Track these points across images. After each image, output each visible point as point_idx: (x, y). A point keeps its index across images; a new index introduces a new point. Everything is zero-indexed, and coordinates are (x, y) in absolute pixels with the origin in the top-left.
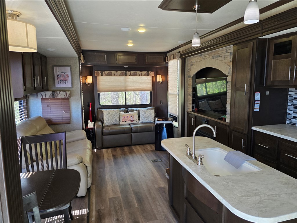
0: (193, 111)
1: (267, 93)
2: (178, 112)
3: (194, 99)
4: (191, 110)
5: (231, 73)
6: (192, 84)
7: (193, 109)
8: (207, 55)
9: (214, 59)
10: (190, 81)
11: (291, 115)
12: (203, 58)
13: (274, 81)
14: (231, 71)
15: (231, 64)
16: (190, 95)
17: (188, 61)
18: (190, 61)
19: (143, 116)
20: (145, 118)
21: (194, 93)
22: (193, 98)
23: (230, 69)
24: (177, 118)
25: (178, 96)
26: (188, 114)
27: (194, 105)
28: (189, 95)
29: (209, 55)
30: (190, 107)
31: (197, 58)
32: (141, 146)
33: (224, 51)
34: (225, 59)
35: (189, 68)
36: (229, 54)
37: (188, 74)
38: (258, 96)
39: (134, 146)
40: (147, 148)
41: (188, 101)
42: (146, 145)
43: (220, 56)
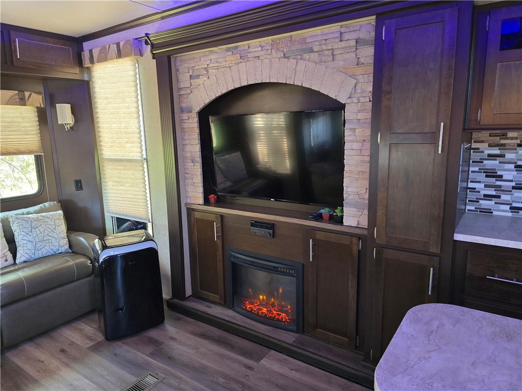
0: (206, 204)
2: (149, 208)
4: (200, 201)
6: (197, 130)
8: (260, 48)
9: (288, 58)
10: (191, 121)
11: (479, 192)
15: (359, 71)
16: (194, 161)
17: (178, 63)
18: (188, 66)
19: (30, 238)
20: (40, 244)
23: (356, 85)
25: (145, 164)
26: (190, 211)
29: (266, 47)
30: (195, 193)
31: (216, 56)
32: (44, 341)
33: (331, 36)
34: (333, 58)
35: (185, 84)
37: (182, 102)
39: (14, 352)
40: (72, 344)
42: (59, 331)
43: (316, 50)
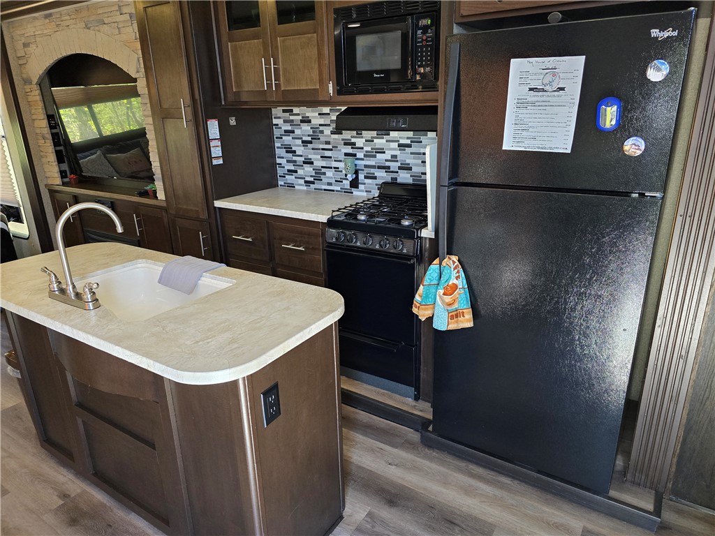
0: (64, 184)
1: (233, 122)
2: (17, 191)
3: (62, 148)
4: (58, 181)
5: (143, 70)
6: (41, 104)
7: (62, 177)
8: (68, 17)
9: (89, 28)
10: (32, 94)
11: (284, 167)
12: (58, 25)
13: (239, 92)
14: (142, 65)
15: (138, 45)
16: (44, 138)
17: (11, 30)
18: (19, 33)
21: (54, 131)
22: (55, 146)
23: (139, 61)
24: (17, 210)
25: (5, 142)
26: (52, 192)
27: (65, 167)
28: (41, 138)
29: (72, 17)
30: (51, 172)
31: (38, 23)
33: (113, 9)
34: (119, 31)
35: (21, 53)
36: (127, 17)
37: (21, 73)
38: (213, 128)
41: (42, 157)
43: (106, 22)
